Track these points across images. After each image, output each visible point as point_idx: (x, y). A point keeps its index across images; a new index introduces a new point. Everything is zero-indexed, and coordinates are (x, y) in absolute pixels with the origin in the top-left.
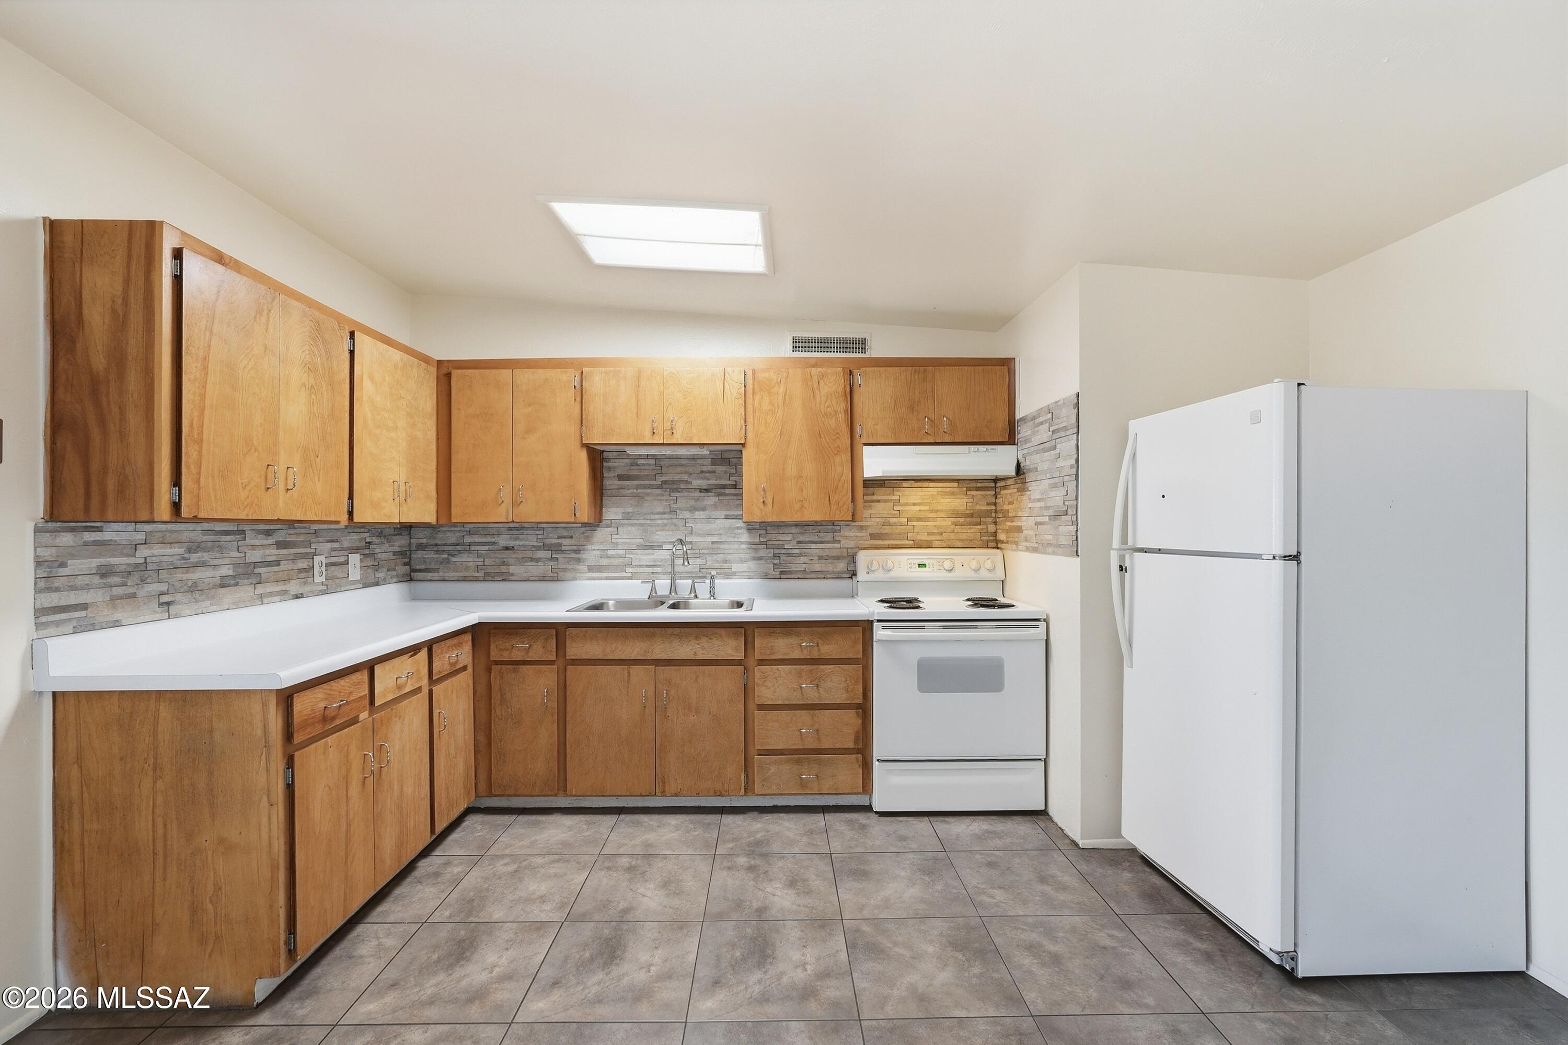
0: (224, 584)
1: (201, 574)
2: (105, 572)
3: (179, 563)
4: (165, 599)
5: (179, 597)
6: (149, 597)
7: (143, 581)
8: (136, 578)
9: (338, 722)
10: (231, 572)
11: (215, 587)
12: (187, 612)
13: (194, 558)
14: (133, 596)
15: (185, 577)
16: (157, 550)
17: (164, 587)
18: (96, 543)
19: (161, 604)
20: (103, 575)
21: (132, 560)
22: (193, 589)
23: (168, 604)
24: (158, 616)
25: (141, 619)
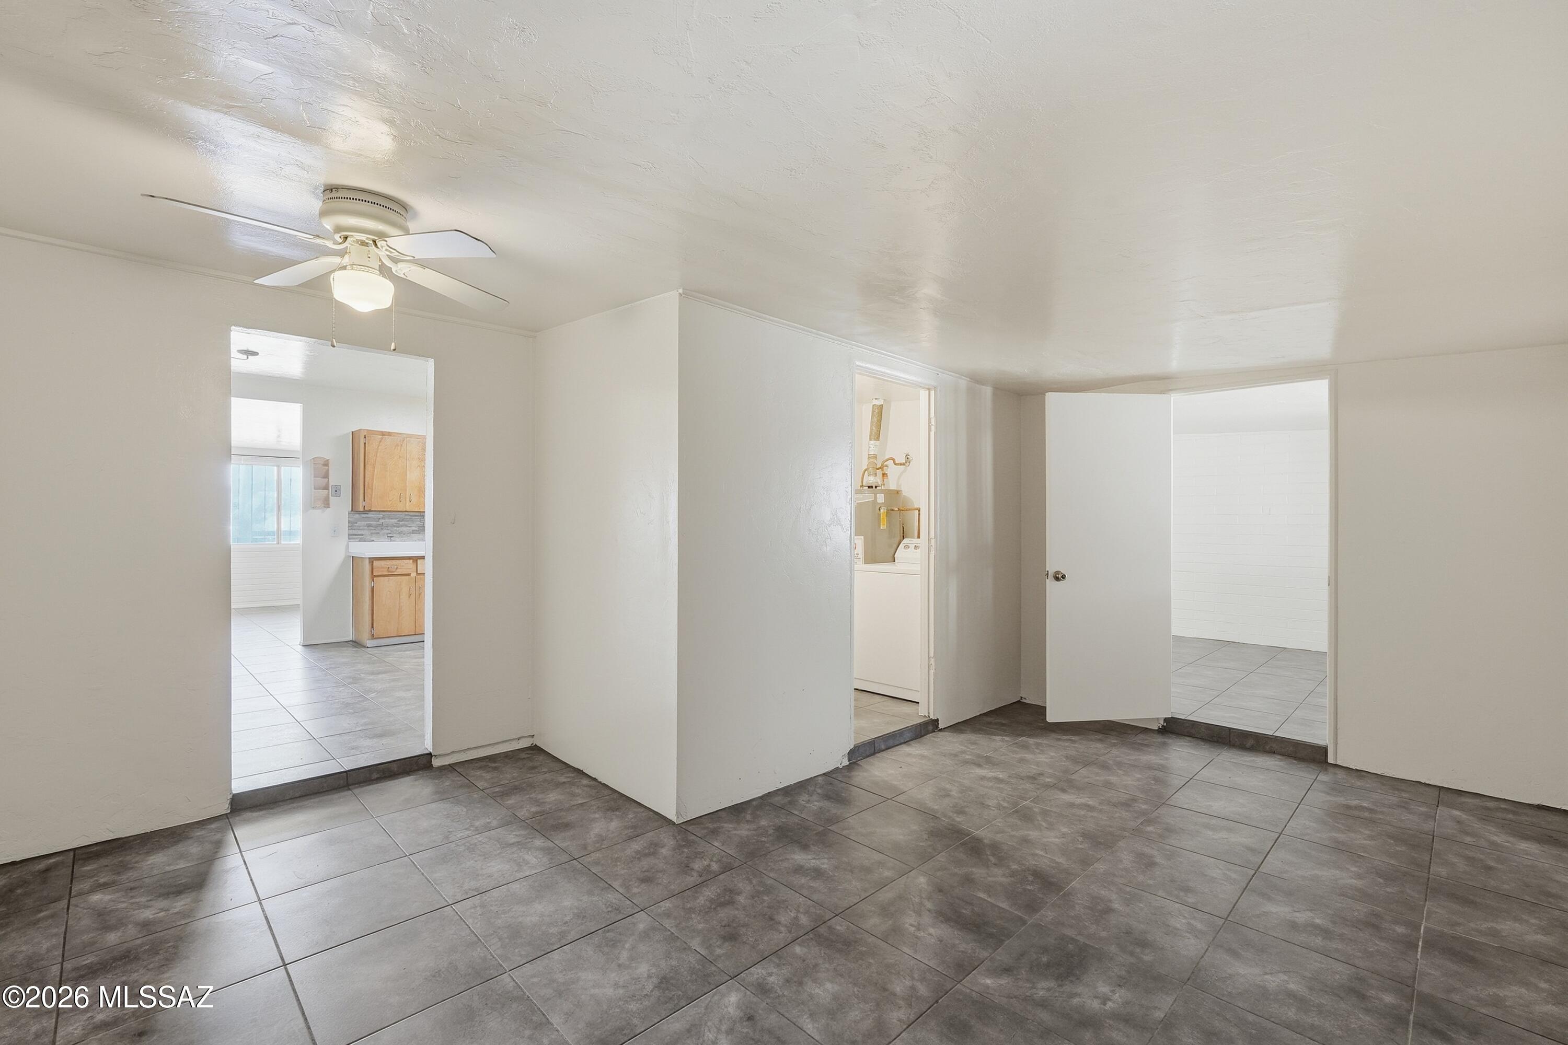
0: (413, 532)
1: (404, 529)
2: (369, 526)
3: (395, 525)
4: (389, 535)
5: (394, 535)
6: (383, 534)
7: (382, 529)
8: (379, 528)
9: (396, 573)
10: (417, 529)
11: (410, 533)
12: (398, 540)
13: (401, 523)
14: (379, 533)
15: (398, 529)
16: (387, 520)
17: (390, 532)
18: (366, 517)
19: (388, 537)
20: (368, 527)
21: (378, 523)
22: (400, 533)
23: (391, 537)
24: (387, 540)
25: (380, 540)
